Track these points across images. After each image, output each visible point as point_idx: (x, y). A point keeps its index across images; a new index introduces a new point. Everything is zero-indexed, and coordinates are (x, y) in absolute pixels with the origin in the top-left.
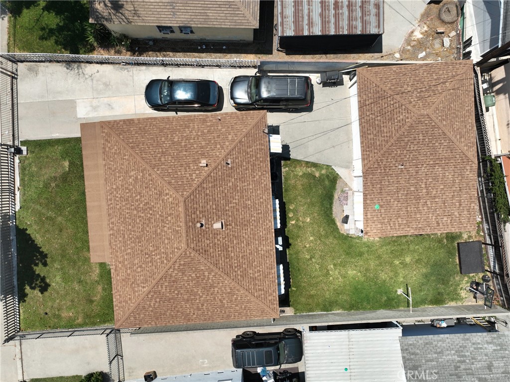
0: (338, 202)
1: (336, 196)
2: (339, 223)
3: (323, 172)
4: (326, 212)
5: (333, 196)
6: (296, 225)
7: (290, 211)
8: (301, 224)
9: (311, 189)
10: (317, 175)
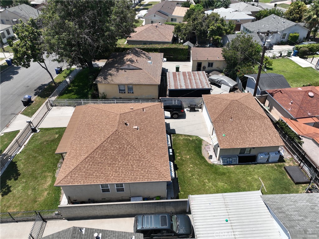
0: (204, 150)
1: (203, 147)
2: (207, 159)
3: (194, 138)
4: (198, 153)
5: (201, 147)
6: (181, 159)
7: (177, 153)
8: (184, 159)
9: (188, 144)
10: (191, 139)
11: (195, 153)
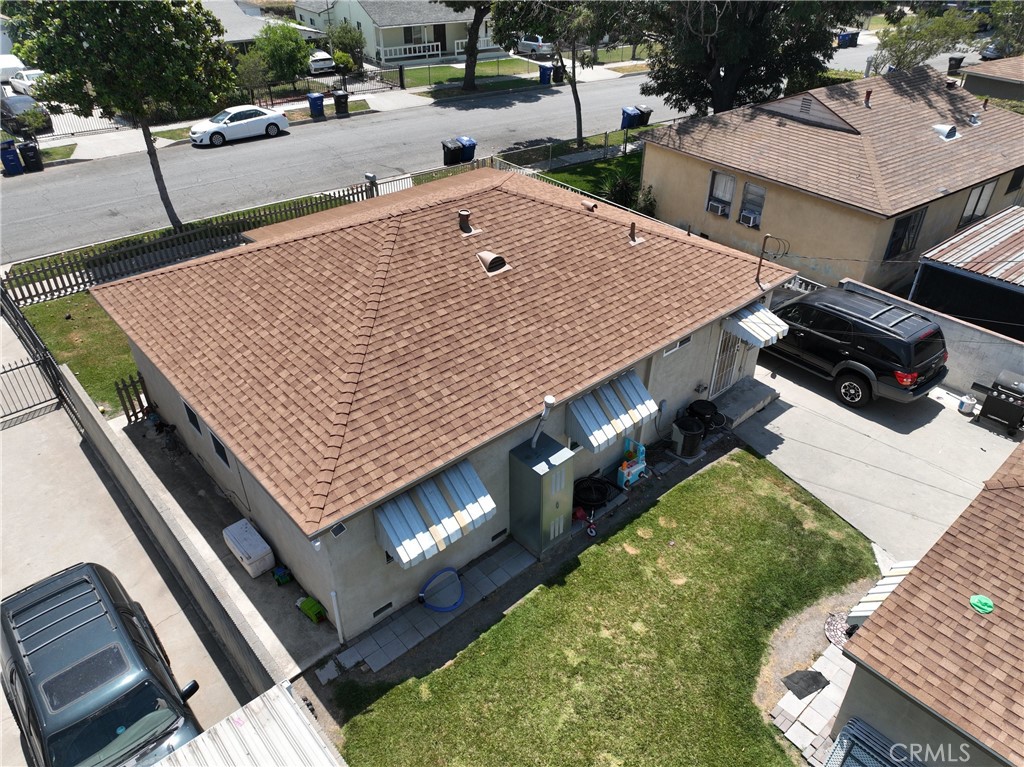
1: (825, 605)
2: (770, 673)
3: (833, 534)
4: (754, 609)
5: (817, 598)
6: (634, 562)
7: (652, 524)
8: (648, 571)
9: (762, 536)
10: (809, 525)
11: (735, 594)
